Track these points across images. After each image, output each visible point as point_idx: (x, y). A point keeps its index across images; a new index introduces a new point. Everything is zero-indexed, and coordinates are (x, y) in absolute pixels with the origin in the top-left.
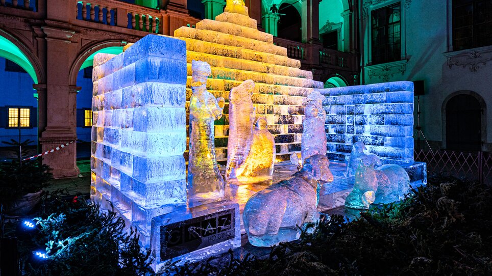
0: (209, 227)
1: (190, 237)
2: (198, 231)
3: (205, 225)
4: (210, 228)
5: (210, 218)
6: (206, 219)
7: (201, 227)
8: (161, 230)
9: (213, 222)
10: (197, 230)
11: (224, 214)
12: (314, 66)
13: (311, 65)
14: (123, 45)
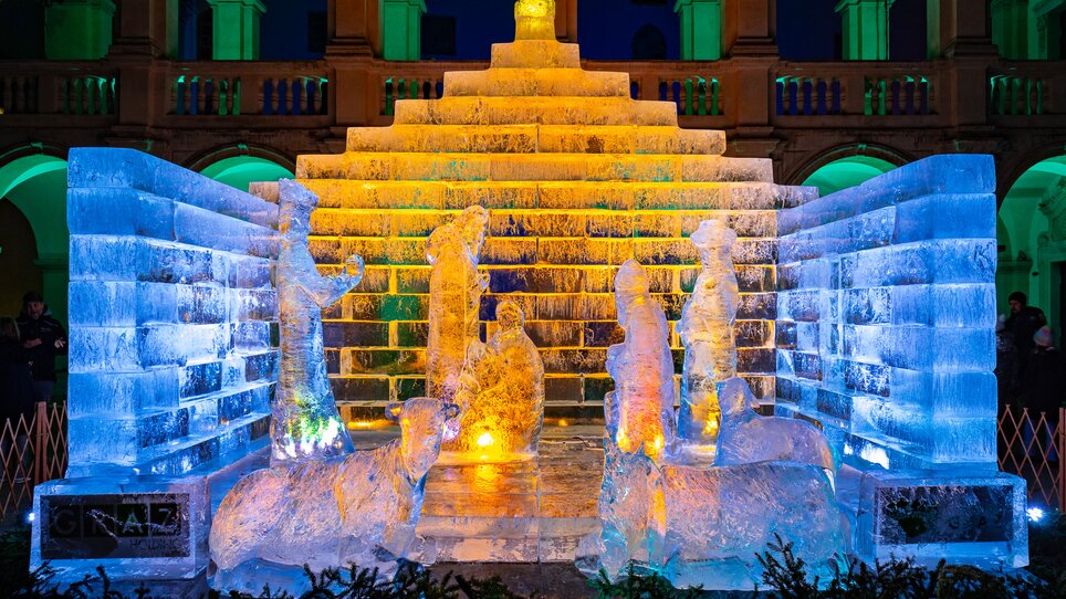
0: (132, 520)
1: (94, 530)
2: (108, 522)
3: (123, 515)
4: (132, 522)
5: (134, 502)
6: (124, 502)
7: (116, 515)
8: (42, 503)
9: (139, 510)
10: (107, 520)
11: (163, 501)
12: (964, 129)
13: (952, 127)
14: (244, 153)
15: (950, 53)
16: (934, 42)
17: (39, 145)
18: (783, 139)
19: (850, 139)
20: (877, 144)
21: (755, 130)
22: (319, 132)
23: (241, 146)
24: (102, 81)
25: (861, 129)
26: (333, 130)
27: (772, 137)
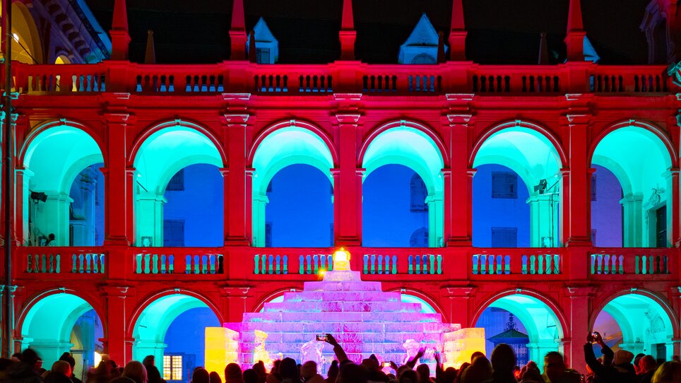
12: (573, 282)
13: (569, 280)
14: (178, 292)
15: (567, 245)
17: (63, 289)
18: (474, 286)
19: (514, 286)
20: (527, 289)
21: (460, 283)
22: (219, 283)
23: (176, 290)
24: (94, 255)
25: (519, 281)
26: (228, 282)
27: (469, 286)
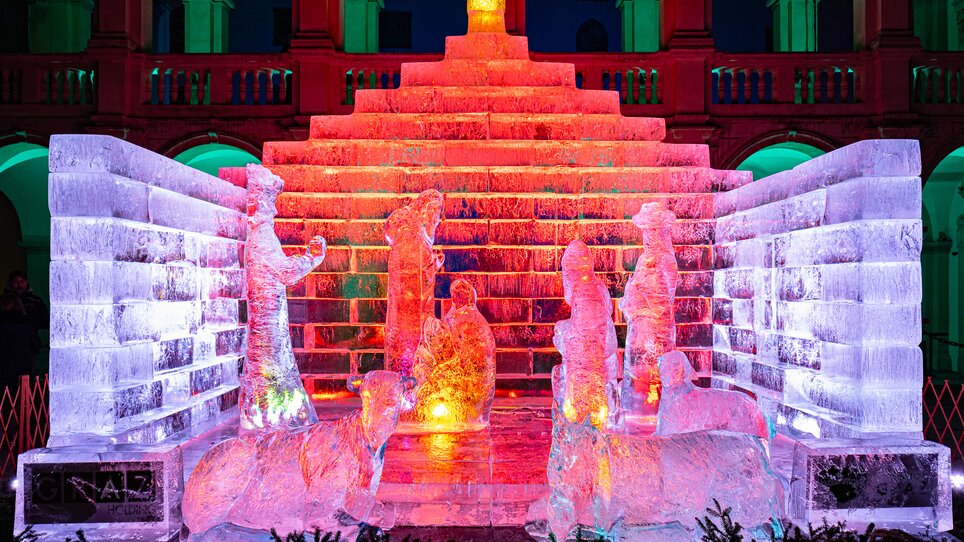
0: (110, 487)
1: (74, 496)
3: (101, 482)
4: (109, 489)
5: (112, 470)
6: (102, 470)
7: (94, 482)
8: (25, 470)
9: (116, 477)
10: (86, 487)
11: (139, 468)
12: (887, 116)
13: (877, 115)
14: (213, 140)
15: (875, 45)
16: (860, 35)
17: (23, 134)
18: (718, 127)
19: (781, 126)
20: (807, 132)
21: (693, 118)
22: (284, 121)
23: (211, 134)
24: (81, 73)
25: (792, 117)
26: (297, 118)
27: (708, 124)
